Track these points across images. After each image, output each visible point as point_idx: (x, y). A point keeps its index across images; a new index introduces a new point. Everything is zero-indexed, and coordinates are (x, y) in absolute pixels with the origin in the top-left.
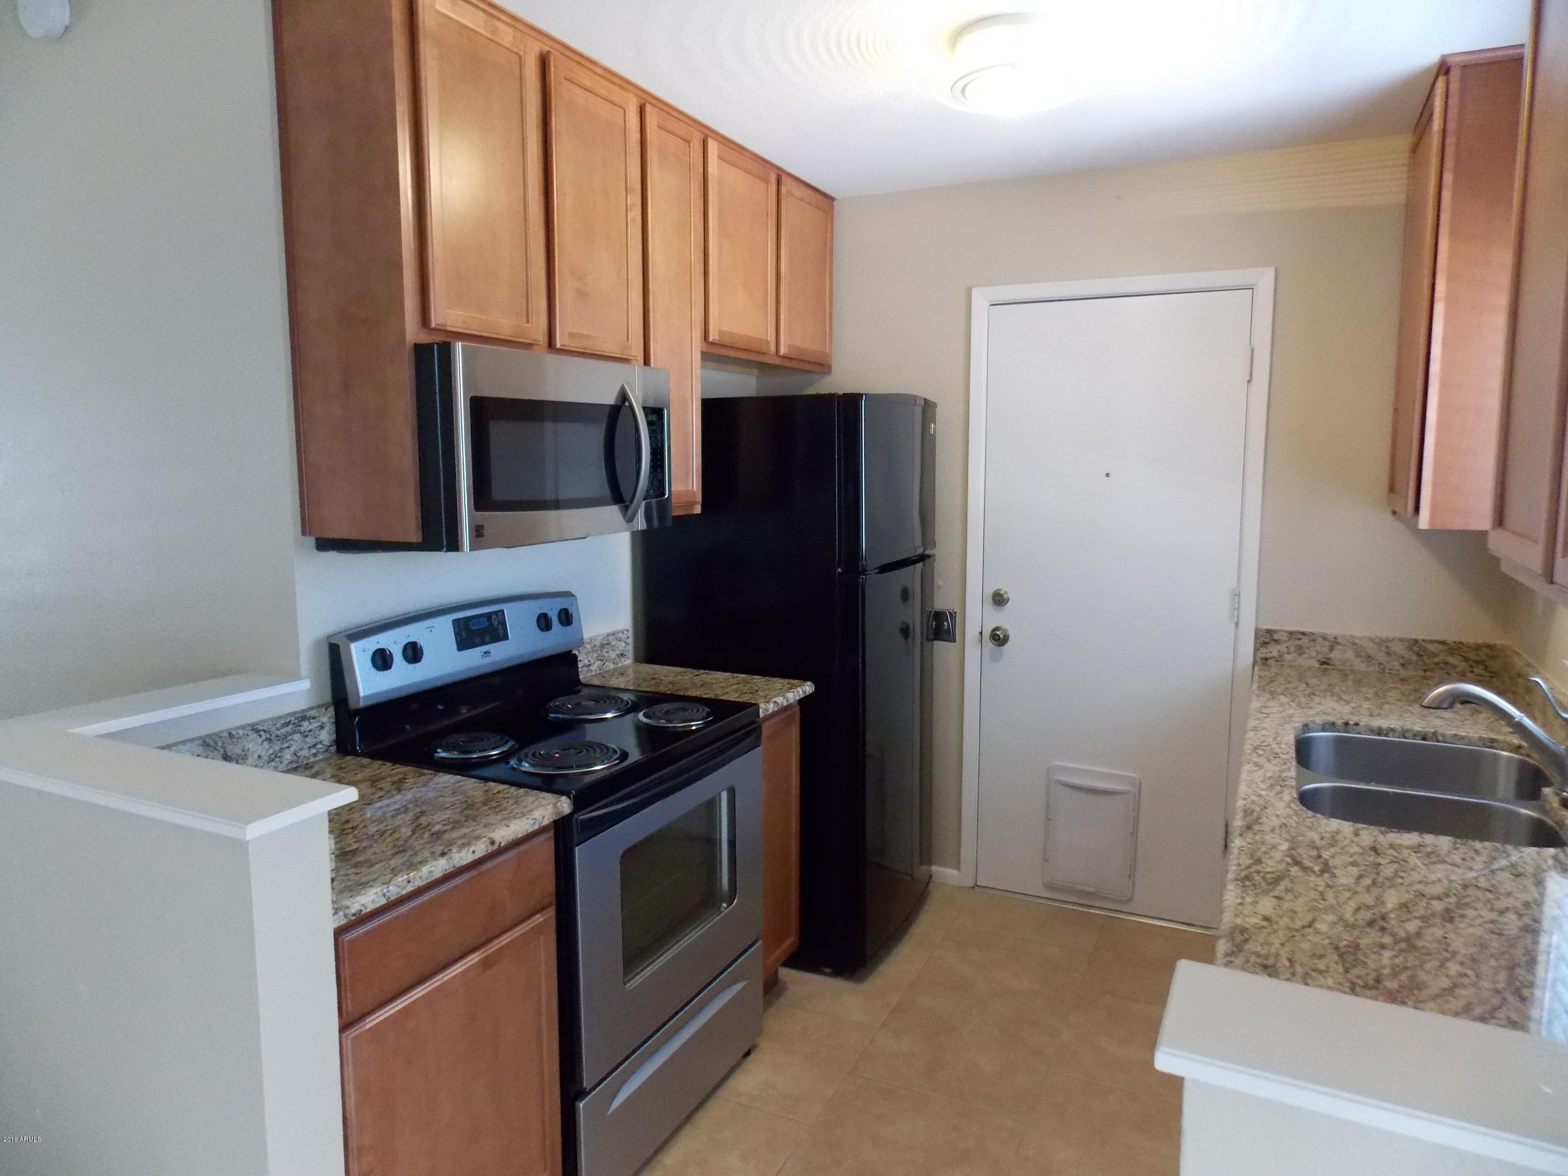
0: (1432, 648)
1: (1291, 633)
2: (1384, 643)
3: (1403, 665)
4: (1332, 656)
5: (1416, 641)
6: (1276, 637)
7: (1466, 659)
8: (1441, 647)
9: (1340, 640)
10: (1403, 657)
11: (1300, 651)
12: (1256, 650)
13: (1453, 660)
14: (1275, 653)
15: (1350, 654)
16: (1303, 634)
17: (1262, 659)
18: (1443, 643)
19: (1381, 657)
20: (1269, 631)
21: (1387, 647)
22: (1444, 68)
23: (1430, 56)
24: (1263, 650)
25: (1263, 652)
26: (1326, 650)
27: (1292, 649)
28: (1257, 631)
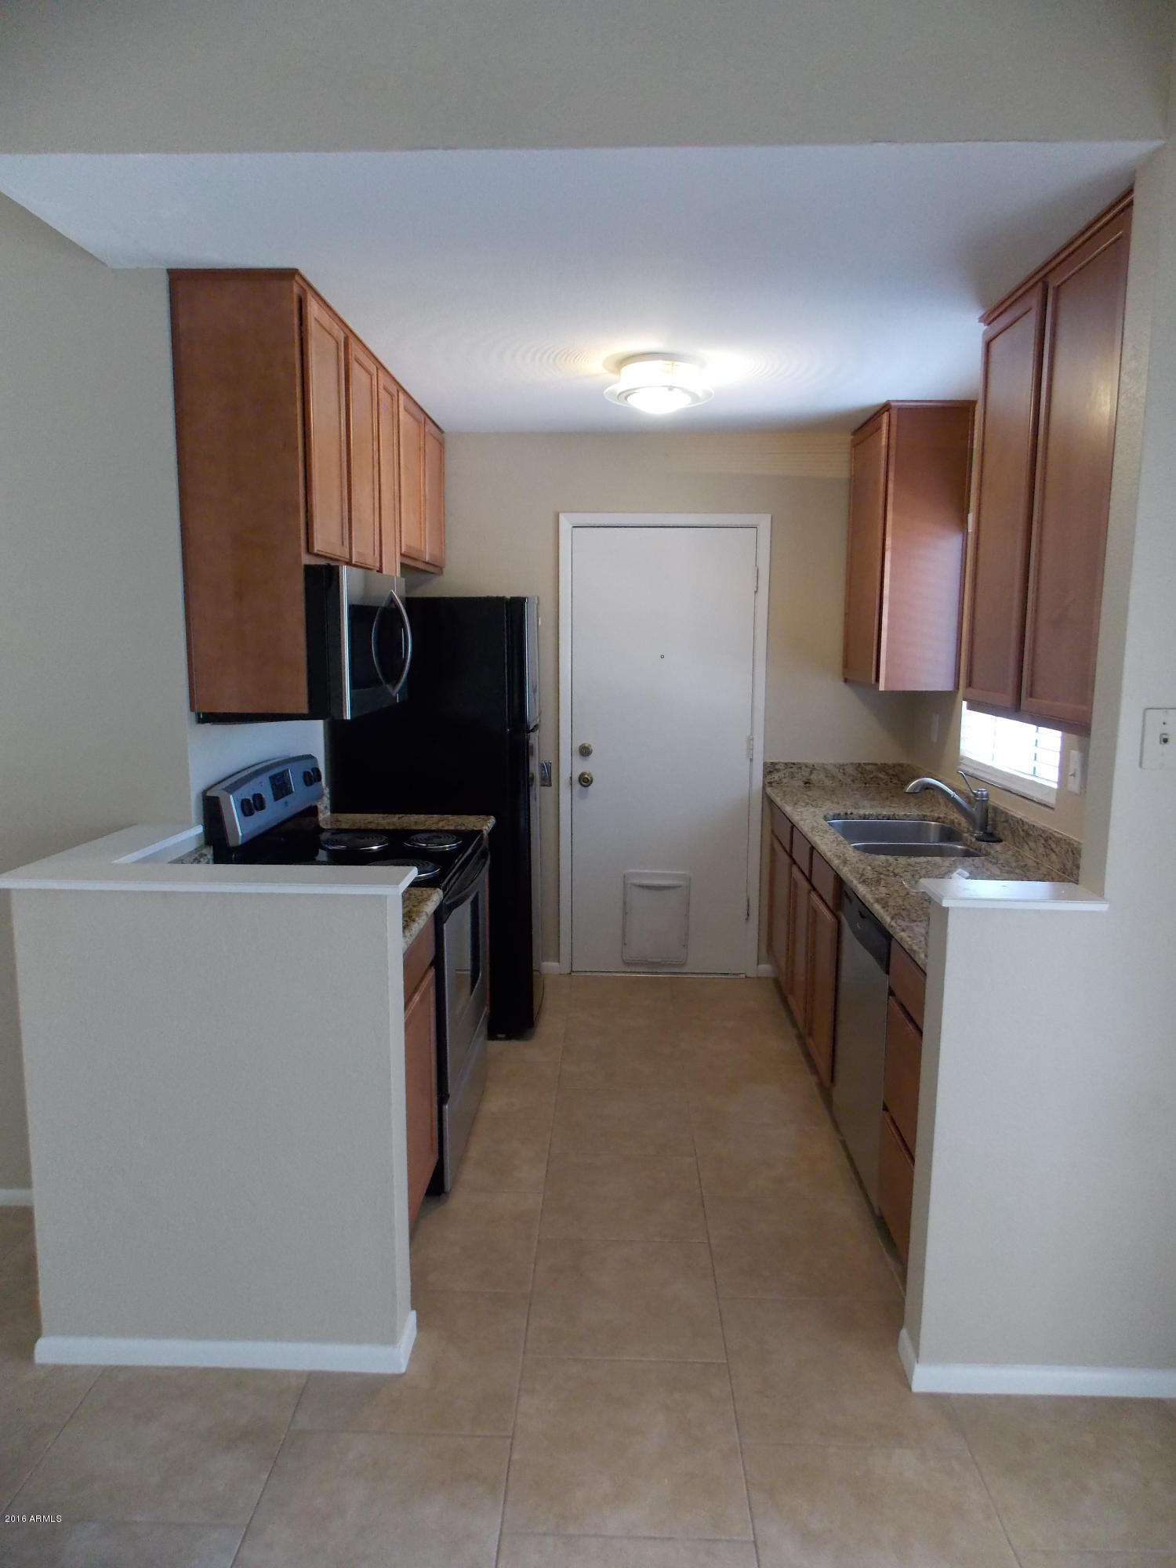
0: (869, 768)
1: (786, 764)
2: (841, 767)
3: (853, 781)
4: (812, 777)
5: (859, 764)
6: (777, 767)
7: (888, 774)
8: (873, 767)
9: (816, 766)
10: (853, 776)
11: (792, 776)
12: (765, 776)
13: (881, 776)
14: (776, 778)
15: (822, 776)
16: (794, 764)
17: (769, 783)
18: (876, 764)
19: (840, 776)
20: (772, 763)
21: (844, 769)
22: (886, 407)
23: (880, 399)
24: (769, 777)
25: (769, 778)
26: (807, 774)
27: (787, 775)
28: (765, 764)
